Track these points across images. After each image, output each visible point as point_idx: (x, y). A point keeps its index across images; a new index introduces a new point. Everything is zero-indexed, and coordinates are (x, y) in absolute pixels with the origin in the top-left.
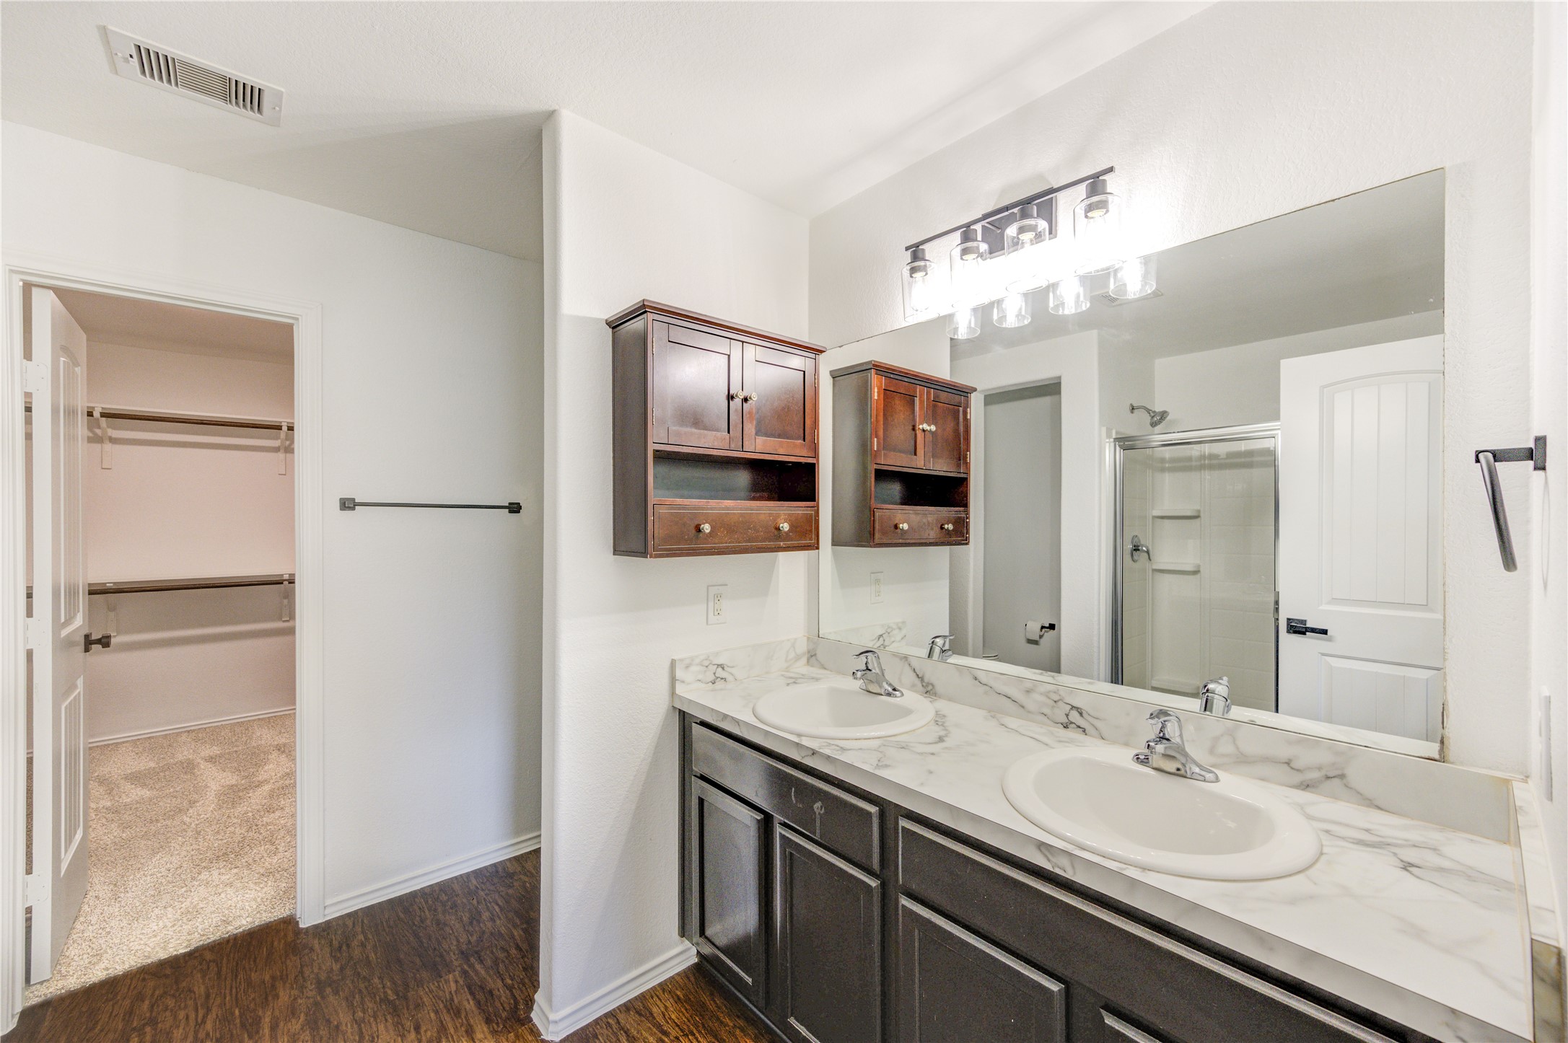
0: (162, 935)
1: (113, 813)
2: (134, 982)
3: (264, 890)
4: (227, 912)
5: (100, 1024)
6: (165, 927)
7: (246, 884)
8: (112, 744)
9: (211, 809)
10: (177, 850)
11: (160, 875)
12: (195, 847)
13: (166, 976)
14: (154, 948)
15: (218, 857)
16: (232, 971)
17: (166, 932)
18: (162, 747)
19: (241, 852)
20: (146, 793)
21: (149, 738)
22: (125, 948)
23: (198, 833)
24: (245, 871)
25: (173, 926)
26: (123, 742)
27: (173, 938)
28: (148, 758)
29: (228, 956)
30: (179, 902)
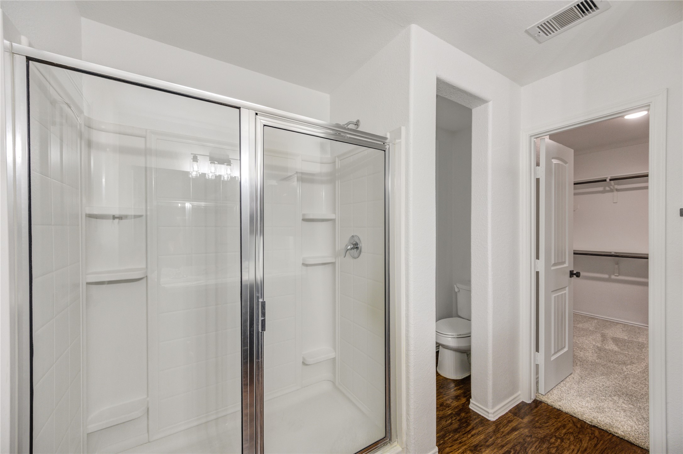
0: (584, 409)
1: (599, 350)
2: (566, 419)
3: (640, 426)
4: (614, 421)
5: (548, 424)
6: (587, 407)
7: (632, 416)
8: (616, 322)
9: (639, 371)
10: (612, 379)
11: (599, 385)
12: (621, 383)
13: (577, 427)
14: (578, 412)
15: (627, 394)
16: (602, 449)
17: (586, 410)
18: (635, 332)
19: (640, 400)
20: (616, 349)
21: (632, 326)
22: (569, 403)
23: (626, 378)
24: (636, 410)
25: (590, 409)
26: (621, 324)
27: (587, 414)
28: (626, 334)
29: (604, 441)
30: (598, 401)
